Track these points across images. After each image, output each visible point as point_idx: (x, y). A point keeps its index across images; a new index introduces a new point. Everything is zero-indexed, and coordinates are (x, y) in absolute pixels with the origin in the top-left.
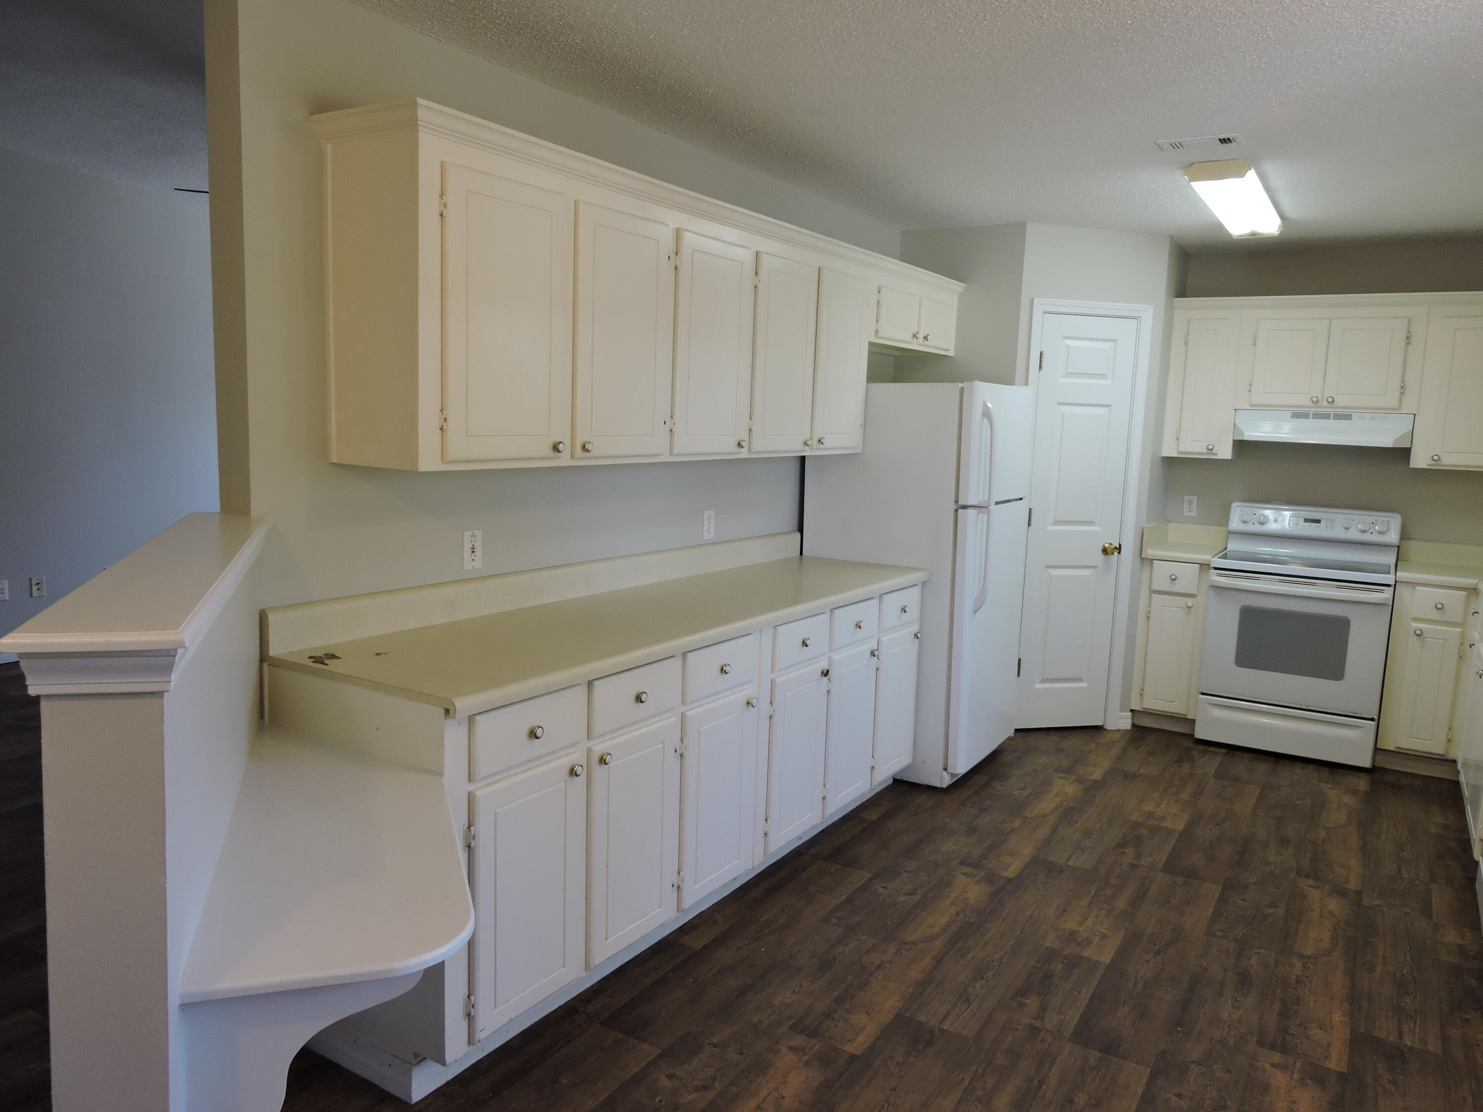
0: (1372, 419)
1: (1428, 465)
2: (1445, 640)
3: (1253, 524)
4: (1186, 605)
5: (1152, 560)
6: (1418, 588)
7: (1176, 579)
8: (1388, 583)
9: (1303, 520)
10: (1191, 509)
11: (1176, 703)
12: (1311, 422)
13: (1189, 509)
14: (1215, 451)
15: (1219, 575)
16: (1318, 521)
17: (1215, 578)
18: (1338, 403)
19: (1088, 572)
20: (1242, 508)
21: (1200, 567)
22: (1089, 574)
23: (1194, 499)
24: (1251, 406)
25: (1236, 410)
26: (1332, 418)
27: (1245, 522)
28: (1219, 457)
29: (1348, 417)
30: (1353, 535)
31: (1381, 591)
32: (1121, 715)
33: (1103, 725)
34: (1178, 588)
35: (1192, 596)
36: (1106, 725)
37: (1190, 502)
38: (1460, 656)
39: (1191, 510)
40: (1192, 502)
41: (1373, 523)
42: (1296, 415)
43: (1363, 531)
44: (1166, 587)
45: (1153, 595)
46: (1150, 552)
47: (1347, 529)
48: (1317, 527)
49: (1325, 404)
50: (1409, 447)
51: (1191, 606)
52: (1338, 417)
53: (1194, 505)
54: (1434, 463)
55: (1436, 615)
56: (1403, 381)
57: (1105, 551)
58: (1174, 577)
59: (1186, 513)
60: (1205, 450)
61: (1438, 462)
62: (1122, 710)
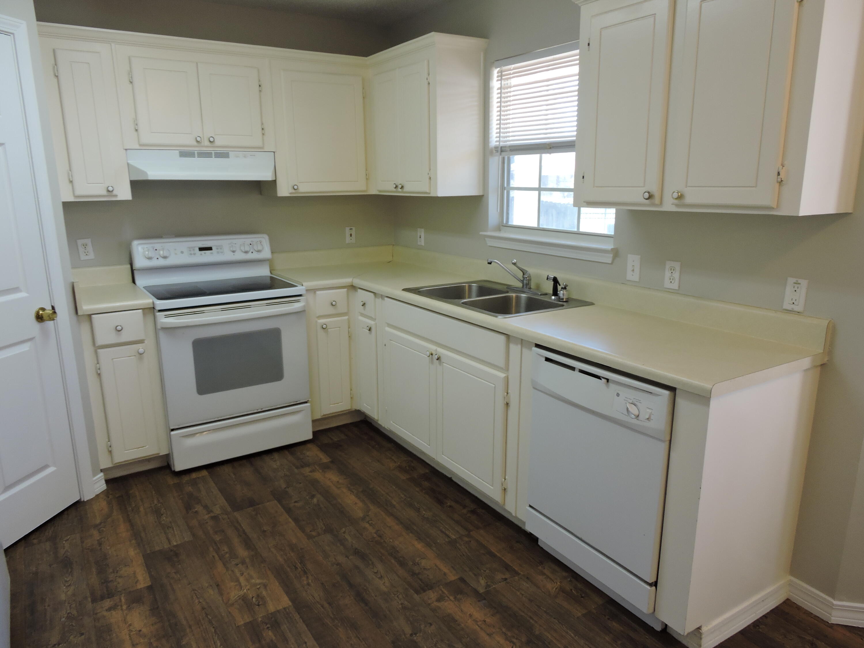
0: (245, 157)
1: (291, 193)
2: (340, 327)
3: (158, 259)
4: (138, 352)
5: (90, 316)
6: (318, 292)
7: (122, 329)
8: (300, 294)
9: (198, 249)
10: (88, 252)
11: (147, 447)
12: (196, 161)
13: (85, 252)
14: (115, 193)
15: (167, 316)
16: (210, 249)
17: (163, 320)
18: (218, 143)
19: (25, 347)
20: (143, 246)
21: (143, 311)
22: (28, 349)
23: (88, 241)
24: (140, 145)
25: (126, 149)
26: (213, 156)
27: (150, 258)
28: (119, 198)
29: (225, 155)
30: (239, 256)
31: (298, 301)
32: (95, 480)
33: (80, 499)
34: (125, 337)
35: (141, 342)
36: (83, 497)
37: (85, 246)
38: (349, 336)
39: (87, 254)
40: (86, 245)
41: (251, 244)
42: (184, 154)
43: (246, 252)
44: (113, 339)
45: (99, 350)
46: (85, 307)
47: (234, 252)
48: (212, 253)
49: (207, 143)
50: (274, 179)
51: (144, 351)
52: (219, 155)
53: (90, 248)
54: (294, 191)
55: (331, 310)
56: (262, 124)
57: (39, 318)
58: (119, 328)
59: (83, 257)
60: (105, 193)
61: (297, 190)
62: (94, 475)
